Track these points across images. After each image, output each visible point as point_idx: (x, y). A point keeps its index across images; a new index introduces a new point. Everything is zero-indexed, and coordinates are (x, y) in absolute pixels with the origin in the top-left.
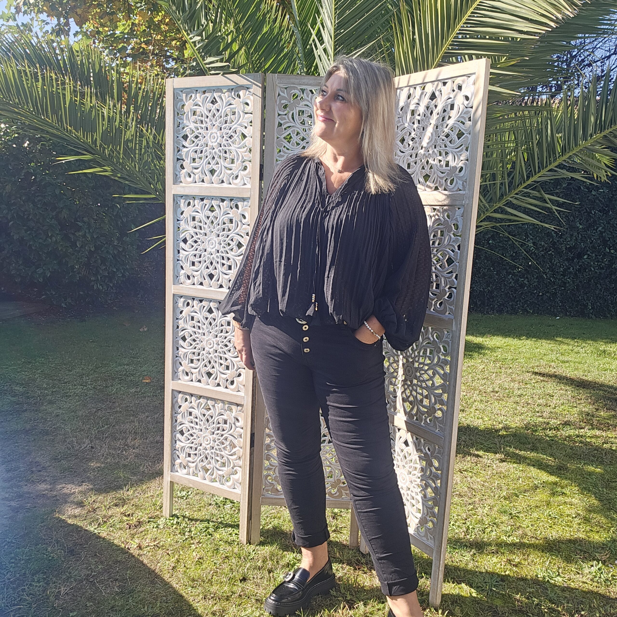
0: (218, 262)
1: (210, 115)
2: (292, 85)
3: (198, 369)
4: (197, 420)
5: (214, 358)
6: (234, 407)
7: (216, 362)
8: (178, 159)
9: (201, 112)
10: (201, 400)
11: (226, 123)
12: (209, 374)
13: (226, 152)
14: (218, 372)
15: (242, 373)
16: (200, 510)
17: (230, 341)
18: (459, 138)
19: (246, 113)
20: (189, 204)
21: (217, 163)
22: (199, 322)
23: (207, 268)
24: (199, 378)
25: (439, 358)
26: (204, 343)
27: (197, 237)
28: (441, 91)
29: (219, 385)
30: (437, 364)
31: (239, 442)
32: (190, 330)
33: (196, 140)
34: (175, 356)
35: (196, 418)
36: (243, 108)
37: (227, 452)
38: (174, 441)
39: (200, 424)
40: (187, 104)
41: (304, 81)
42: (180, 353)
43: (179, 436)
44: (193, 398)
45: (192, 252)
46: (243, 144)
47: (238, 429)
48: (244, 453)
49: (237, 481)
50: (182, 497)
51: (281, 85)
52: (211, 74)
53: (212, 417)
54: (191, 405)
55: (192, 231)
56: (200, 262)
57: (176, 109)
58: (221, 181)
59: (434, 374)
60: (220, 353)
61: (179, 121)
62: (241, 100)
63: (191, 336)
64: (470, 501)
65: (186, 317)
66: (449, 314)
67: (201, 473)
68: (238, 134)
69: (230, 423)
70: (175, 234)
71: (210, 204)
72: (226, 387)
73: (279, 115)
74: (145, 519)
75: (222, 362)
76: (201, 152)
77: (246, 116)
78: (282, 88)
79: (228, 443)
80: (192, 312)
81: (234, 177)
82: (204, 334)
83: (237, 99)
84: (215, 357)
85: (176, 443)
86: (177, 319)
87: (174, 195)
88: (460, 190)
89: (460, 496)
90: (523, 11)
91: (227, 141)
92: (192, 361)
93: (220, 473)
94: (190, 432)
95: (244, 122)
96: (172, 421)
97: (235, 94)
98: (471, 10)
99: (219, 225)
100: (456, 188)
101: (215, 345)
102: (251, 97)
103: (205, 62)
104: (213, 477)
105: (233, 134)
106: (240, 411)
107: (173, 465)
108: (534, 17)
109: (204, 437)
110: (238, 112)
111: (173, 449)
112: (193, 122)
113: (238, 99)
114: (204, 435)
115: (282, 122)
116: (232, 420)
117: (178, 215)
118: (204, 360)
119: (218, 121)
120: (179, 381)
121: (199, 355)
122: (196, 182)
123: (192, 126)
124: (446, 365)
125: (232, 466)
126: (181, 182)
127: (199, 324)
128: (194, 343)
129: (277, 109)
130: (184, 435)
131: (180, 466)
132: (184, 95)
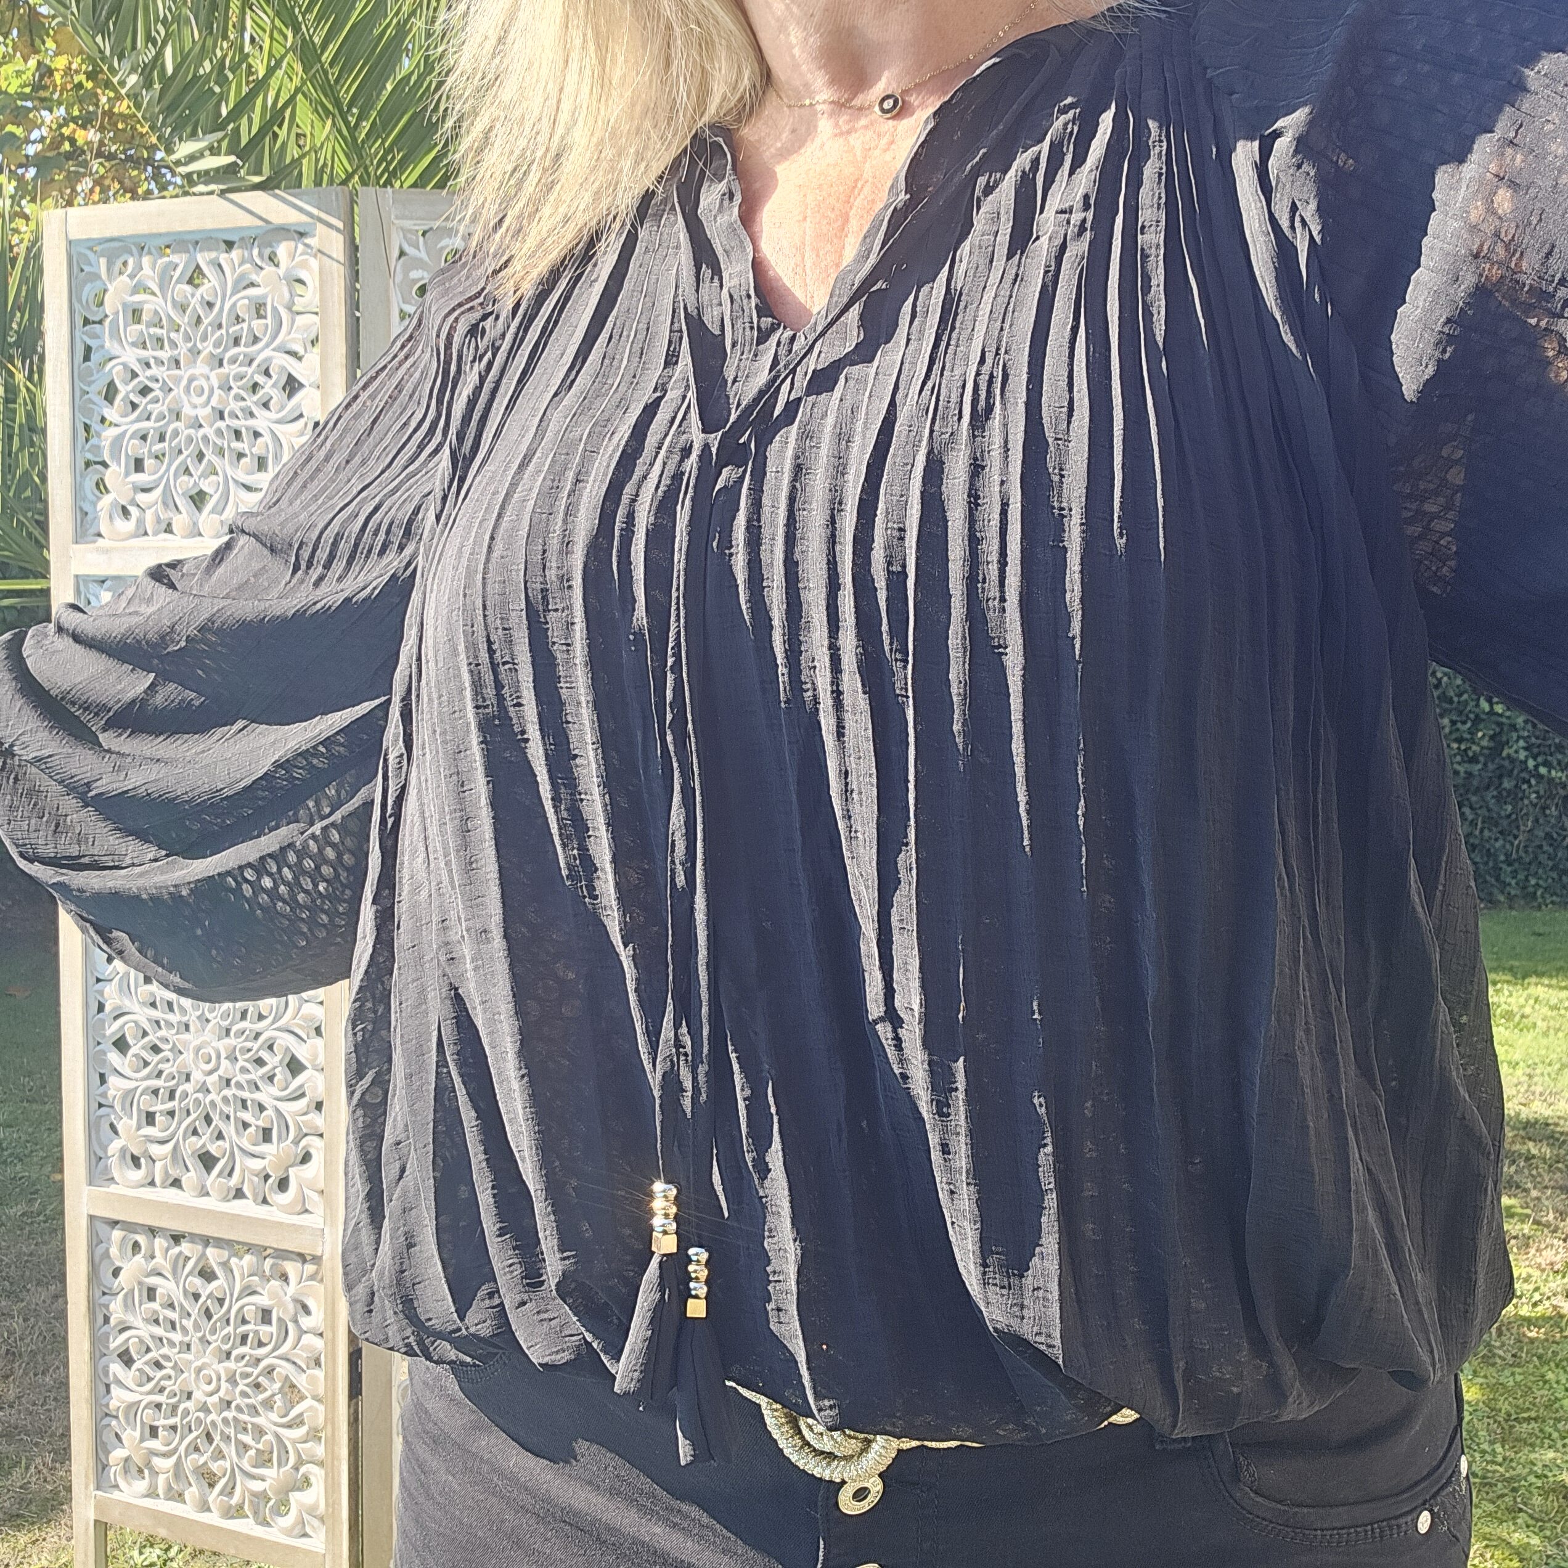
1: (184, 321)
2: (441, 224)
3: (171, 1145)
4: (174, 1315)
5: (219, 1103)
6: (291, 1268)
7: (228, 1117)
8: (88, 463)
9: (156, 312)
10: (185, 1247)
11: (236, 342)
12: (207, 1161)
13: (238, 434)
14: (237, 1151)
15: (312, 1151)
17: (271, 1047)
19: (298, 313)
21: (214, 472)
24: (174, 1173)
26: (188, 1057)
29: (239, 1194)
31: (312, 1380)
32: (142, 1015)
33: (142, 401)
34: (97, 1105)
35: (171, 1306)
36: (287, 295)
37: (274, 1416)
38: (102, 1386)
39: (183, 1328)
40: (111, 288)
42: (111, 1093)
43: (116, 1368)
44: (160, 1243)
46: (293, 410)
47: (307, 1339)
48: (331, 1419)
49: (312, 1511)
51: (408, 224)
52: (195, 194)
53: (221, 1301)
54: (152, 1264)
57: (77, 306)
60: (239, 1086)
61: (89, 342)
62: (281, 271)
63: (145, 1034)
65: (127, 974)
67: (194, 1489)
68: (275, 377)
69: (280, 1319)
72: (265, 1201)
73: (403, 315)
75: (247, 1116)
76: (162, 437)
77: (298, 318)
78: (410, 231)
79: (277, 1386)
82: (187, 1027)
83: (269, 269)
84: (225, 1100)
85: (108, 1391)
86: (98, 980)
87: (77, 576)
91: (243, 399)
92: (150, 1118)
93: (257, 1486)
94: (154, 1355)
95: (294, 340)
96: (92, 1320)
97: (260, 255)
101: (225, 1063)
102: (312, 260)
103: (174, 157)
104: (234, 1501)
105: (260, 379)
106: (312, 1277)
107: (102, 1467)
109: (199, 1370)
110: (274, 309)
111: (102, 1415)
112: (134, 344)
113: (273, 269)
114: (199, 1363)
116: (285, 1311)
118: (188, 1113)
119: (212, 340)
120: (113, 1188)
121: (172, 1096)
122: (146, 534)
123: (131, 356)
125: (292, 1461)
126: (99, 535)
128: (157, 1058)
129: (396, 297)
130: (135, 1366)
131: (126, 1471)
132: (103, 261)
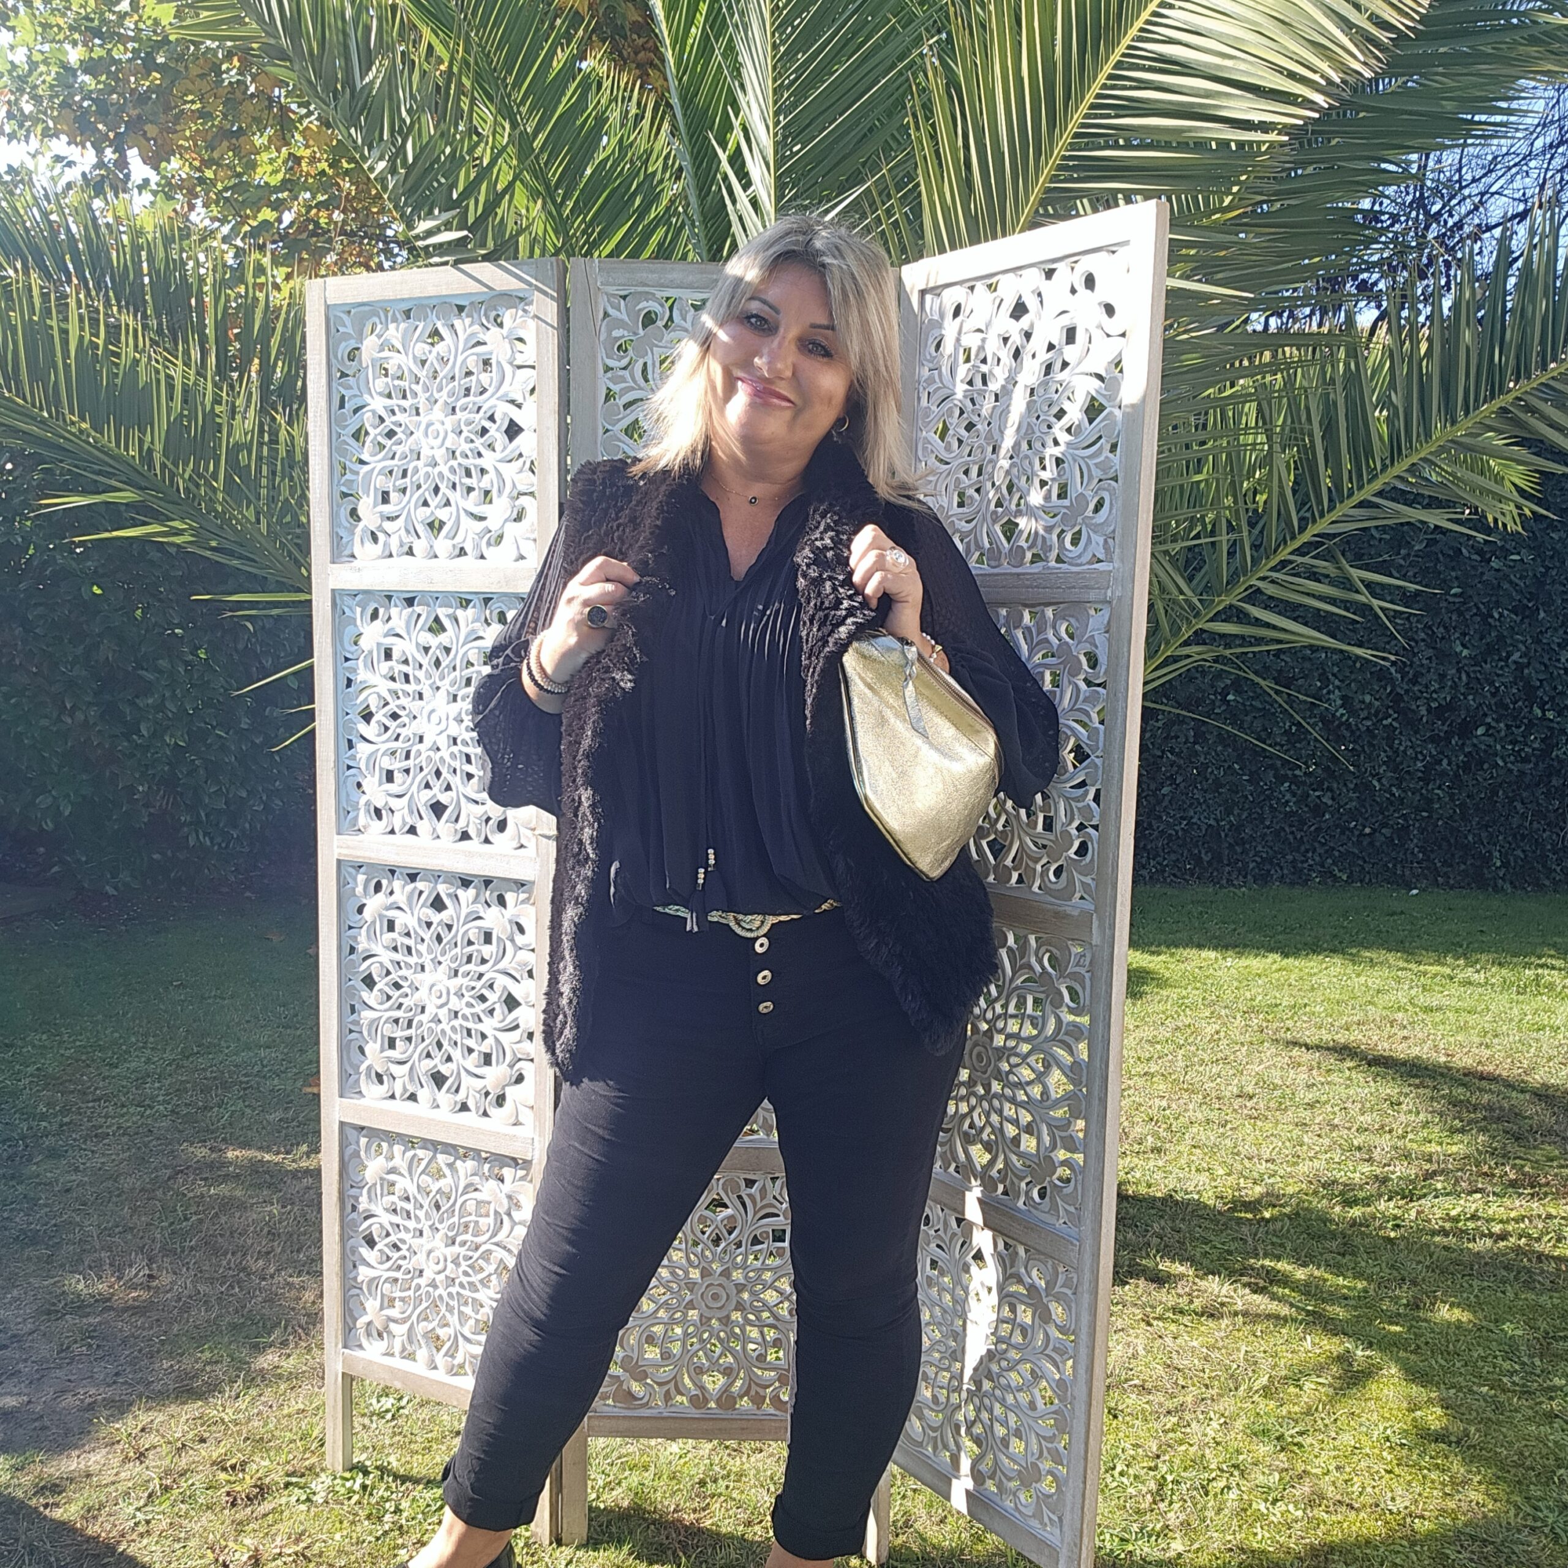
0: (455, 771)
1: (422, 374)
2: (640, 289)
3: (408, 1065)
4: (409, 1206)
5: (449, 1032)
6: (506, 1170)
7: (456, 1043)
8: (345, 495)
9: (400, 367)
10: (419, 1151)
11: (467, 392)
12: (439, 1079)
13: (468, 474)
14: (462, 1072)
15: (525, 1074)
16: (429, 1449)
17: (491, 986)
18: (1091, 421)
19: (519, 367)
20: (375, 616)
21: (448, 503)
22: (408, 934)
23: (428, 786)
24: (411, 1089)
25: (1059, 1021)
26: (423, 993)
27: (398, 702)
28: (1039, 295)
29: (464, 1107)
30: (1054, 1039)
32: (386, 957)
33: (388, 443)
34: (348, 1031)
35: (407, 1199)
36: (509, 352)
37: (491, 1294)
38: (349, 1263)
39: (416, 1217)
40: (362, 346)
41: (670, 276)
42: (360, 1021)
43: (361, 1248)
44: (398, 1146)
45: (384, 744)
46: (513, 451)
50: (381, 1415)
51: (611, 290)
52: (431, 265)
53: (448, 1196)
54: (391, 1164)
55: (384, 687)
56: (407, 771)
57: (334, 361)
58: (457, 551)
59: (1047, 1066)
60: (465, 1017)
61: (343, 392)
62: (505, 331)
63: (388, 973)
64: (1170, 1405)
65: (374, 922)
66: (1082, 898)
67: (424, 1350)
68: (499, 422)
69: (496, 1212)
70: (340, 697)
71: (428, 613)
72: (485, 1114)
73: (608, 369)
74: (279, 1477)
75: (471, 1043)
76: (404, 474)
77: (519, 372)
78: (613, 296)
79: (494, 1267)
80: (388, 908)
81: (492, 541)
82: (423, 968)
83: (495, 330)
84: (453, 1029)
85: (354, 1268)
86: (350, 927)
87: (333, 591)
88: (1099, 561)
89: (1143, 1389)
90: (1242, 66)
91: (472, 441)
94: (393, 1238)
95: (515, 391)
96: (343, 1209)
97: (487, 317)
98: (1108, 69)
99: (454, 668)
100: (1088, 556)
101: (453, 999)
102: (530, 323)
103: (414, 233)
104: (456, 1362)
105: (487, 424)
106: (522, 1178)
107: (349, 1330)
108: (1271, 81)
109: (429, 1253)
110: (499, 364)
111: (349, 1286)
112: (380, 394)
113: (498, 329)
114: (429, 1247)
115: (616, 388)
116: (501, 1205)
117: (347, 646)
118: (423, 1040)
119: (446, 391)
120: (361, 1101)
121: (410, 1024)
122: (391, 556)
124: (1078, 1040)
126: (353, 556)
127: (407, 941)
128: (398, 993)
129: (601, 353)
130: (377, 1248)
131: (369, 1333)
132: (356, 323)
